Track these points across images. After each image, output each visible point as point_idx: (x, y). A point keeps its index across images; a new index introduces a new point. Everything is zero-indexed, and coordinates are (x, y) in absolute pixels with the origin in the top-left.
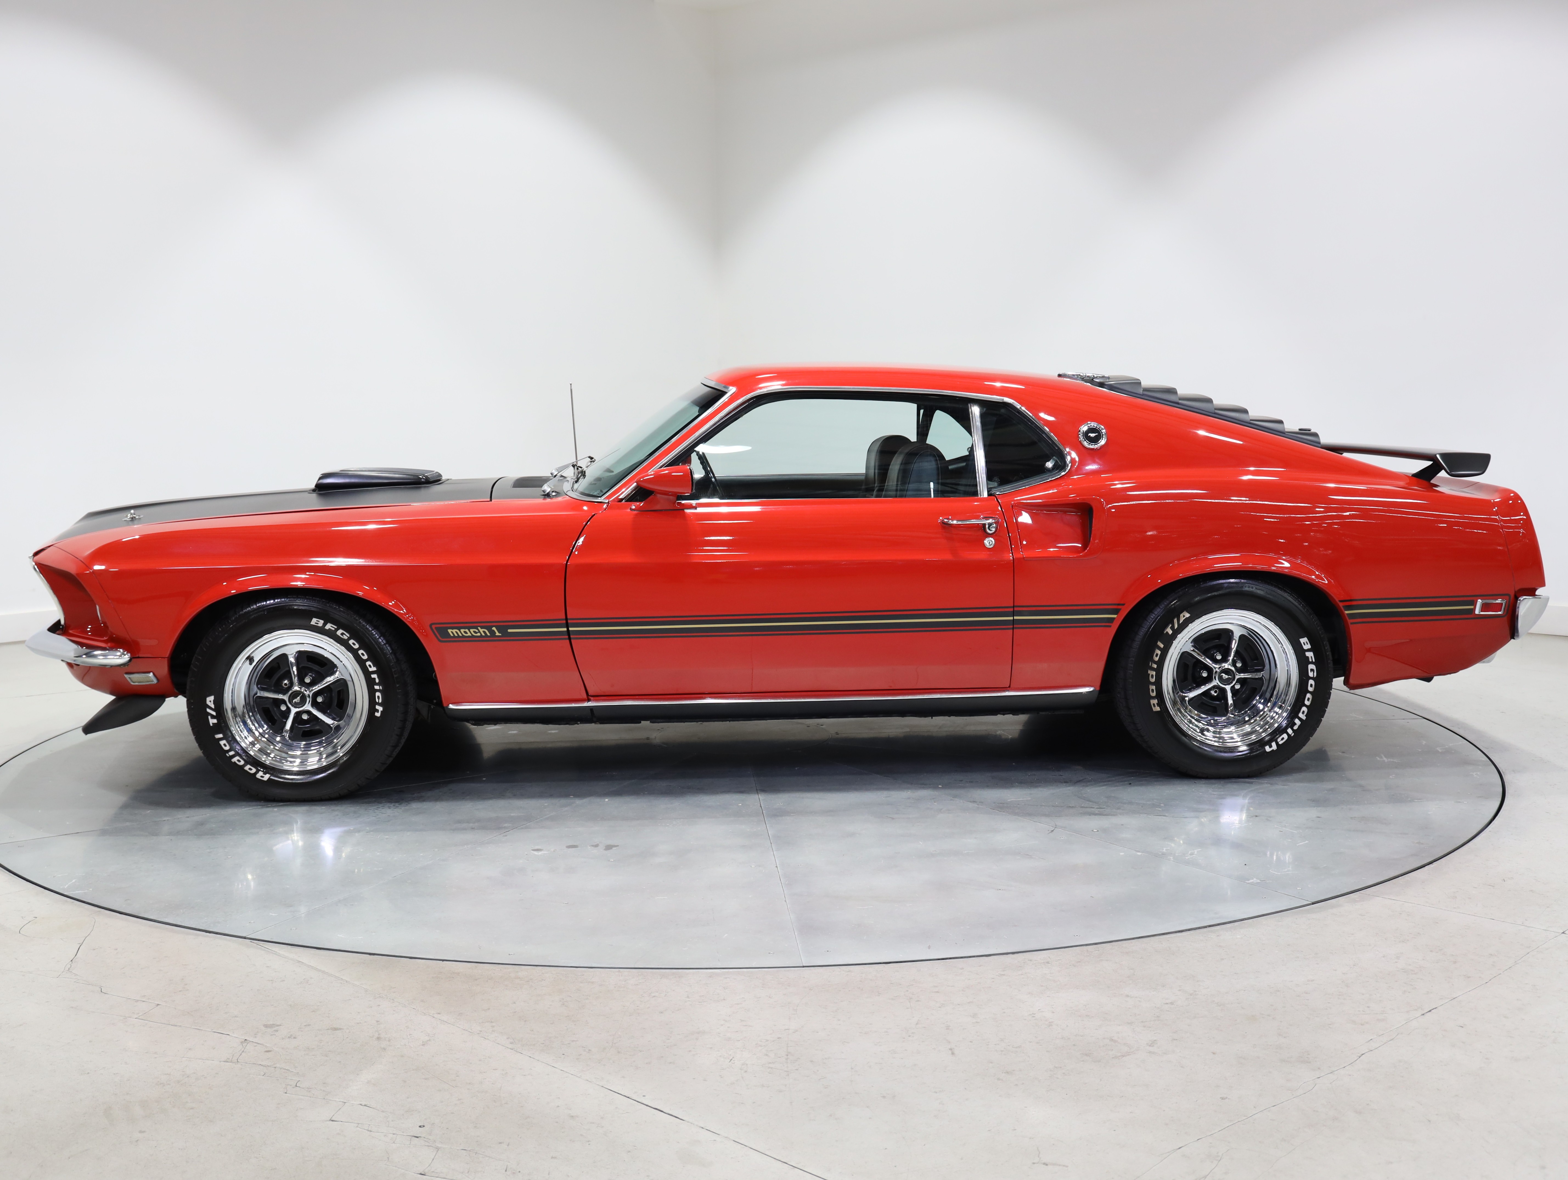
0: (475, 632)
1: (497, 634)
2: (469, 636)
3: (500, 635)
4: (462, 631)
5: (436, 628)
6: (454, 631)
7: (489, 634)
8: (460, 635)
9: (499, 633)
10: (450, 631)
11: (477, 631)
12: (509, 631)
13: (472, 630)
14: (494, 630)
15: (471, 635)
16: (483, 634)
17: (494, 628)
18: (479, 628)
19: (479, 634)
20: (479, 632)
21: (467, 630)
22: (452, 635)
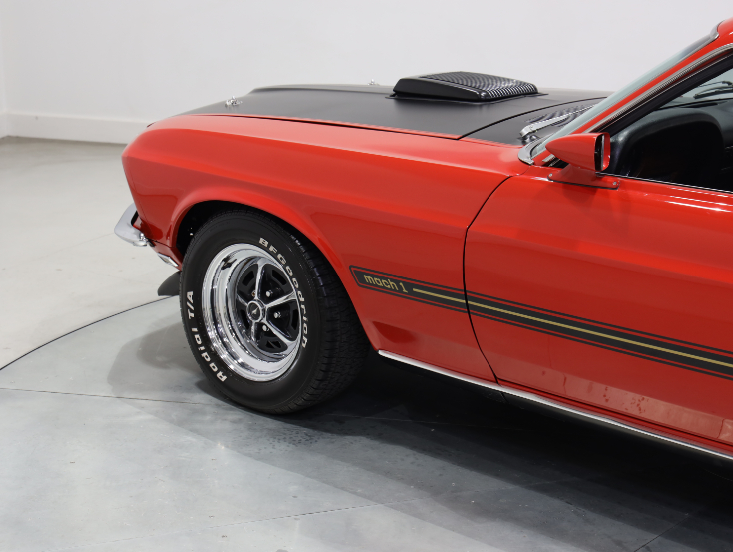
0: (385, 283)
1: (404, 291)
2: (381, 286)
3: (407, 292)
4: (376, 279)
5: (355, 271)
6: (369, 278)
7: (397, 289)
8: (374, 283)
9: (406, 290)
10: (365, 277)
11: (387, 283)
12: (414, 290)
13: (383, 281)
14: (401, 286)
15: (382, 286)
16: (393, 288)
17: (401, 284)
18: (389, 280)
19: (389, 287)
20: (389, 284)
21: (379, 280)
22: (368, 282)
